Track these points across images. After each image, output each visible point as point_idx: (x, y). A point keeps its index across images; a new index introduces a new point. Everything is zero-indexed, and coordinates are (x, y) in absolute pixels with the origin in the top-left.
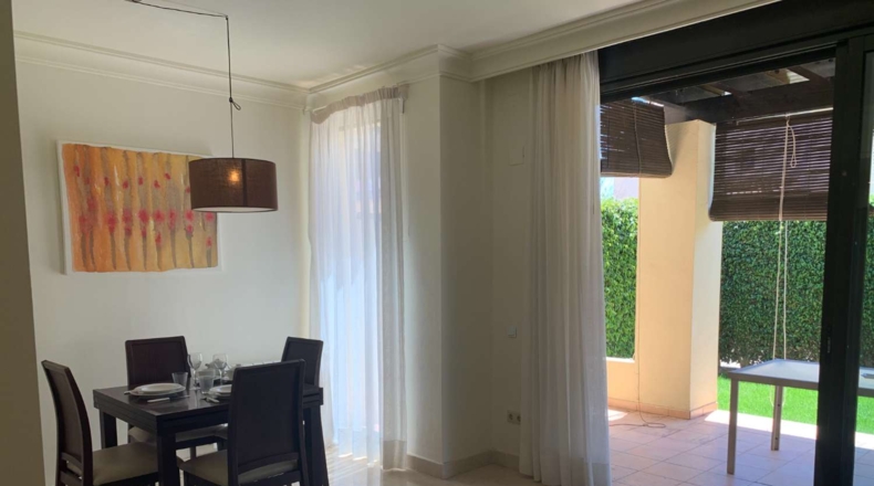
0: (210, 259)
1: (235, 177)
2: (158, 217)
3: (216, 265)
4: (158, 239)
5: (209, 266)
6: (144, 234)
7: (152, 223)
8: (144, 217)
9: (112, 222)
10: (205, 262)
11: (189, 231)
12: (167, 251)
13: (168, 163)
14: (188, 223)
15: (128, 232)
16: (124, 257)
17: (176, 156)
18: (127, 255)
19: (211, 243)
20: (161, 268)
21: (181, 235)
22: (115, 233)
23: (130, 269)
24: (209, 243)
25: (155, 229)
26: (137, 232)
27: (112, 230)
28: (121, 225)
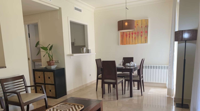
2: (135, 33)
3: (147, 42)
4: (135, 38)
5: (146, 43)
6: (132, 37)
7: (134, 35)
8: (132, 34)
11: (141, 36)
12: (137, 40)
13: (138, 22)
14: (141, 34)
15: (129, 37)
17: (139, 20)
18: (129, 42)
19: (146, 38)
20: (135, 44)
22: (127, 37)
23: (129, 44)
26: (131, 37)
28: (128, 36)
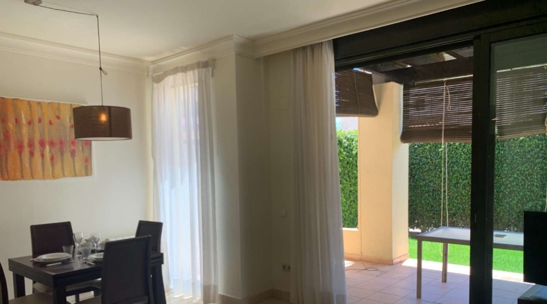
0: (87, 171)
1: (104, 118)
2: (52, 144)
3: (91, 174)
4: (52, 158)
5: (87, 175)
6: (43, 155)
7: (47, 148)
8: (42, 144)
9: (20, 147)
10: (84, 172)
11: (73, 153)
12: (58, 167)
13: (59, 109)
14: (73, 147)
15: (32, 154)
16: (29, 170)
17: (64, 104)
18: (31, 170)
19: (88, 160)
20: (54, 177)
21: (67, 155)
22: (23, 154)
23: (33, 178)
24: (86, 160)
25: (50, 152)
26: (37, 154)
27: (20, 153)
28: (26, 150)
